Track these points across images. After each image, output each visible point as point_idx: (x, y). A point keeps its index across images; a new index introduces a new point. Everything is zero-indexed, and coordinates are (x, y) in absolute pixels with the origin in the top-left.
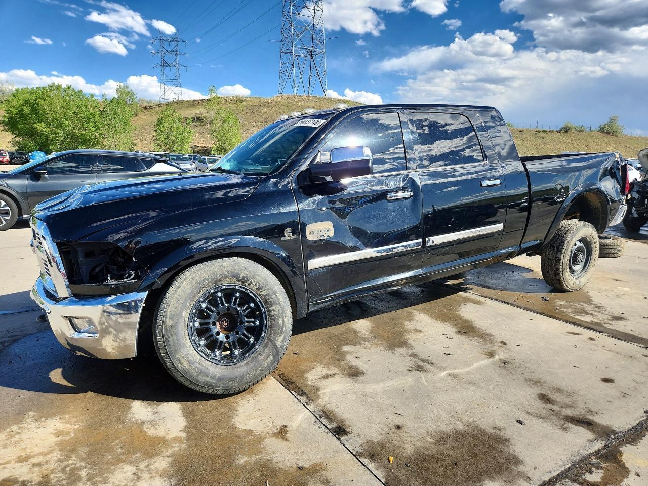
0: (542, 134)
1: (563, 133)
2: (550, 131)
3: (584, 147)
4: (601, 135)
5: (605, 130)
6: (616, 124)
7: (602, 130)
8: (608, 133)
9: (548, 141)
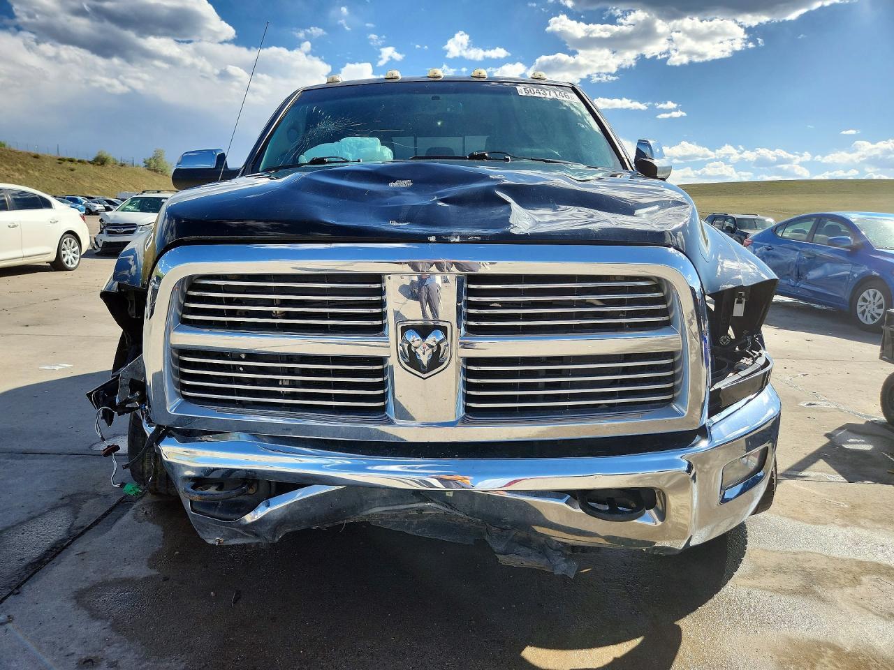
0: (69, 165)
1: (98, 165)
2: (79, 161)
3: (130, 186)
4: (148, 173)
5: (152, 166)
6: (164, 160)
7: (148, 166)
8: (156, 171)
9: (80, 175)
